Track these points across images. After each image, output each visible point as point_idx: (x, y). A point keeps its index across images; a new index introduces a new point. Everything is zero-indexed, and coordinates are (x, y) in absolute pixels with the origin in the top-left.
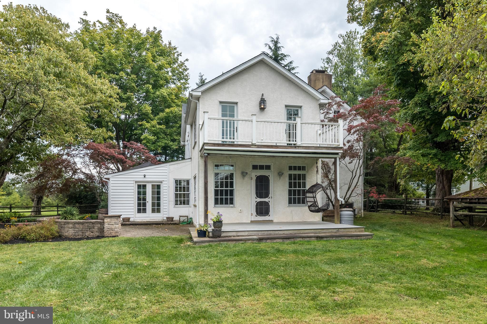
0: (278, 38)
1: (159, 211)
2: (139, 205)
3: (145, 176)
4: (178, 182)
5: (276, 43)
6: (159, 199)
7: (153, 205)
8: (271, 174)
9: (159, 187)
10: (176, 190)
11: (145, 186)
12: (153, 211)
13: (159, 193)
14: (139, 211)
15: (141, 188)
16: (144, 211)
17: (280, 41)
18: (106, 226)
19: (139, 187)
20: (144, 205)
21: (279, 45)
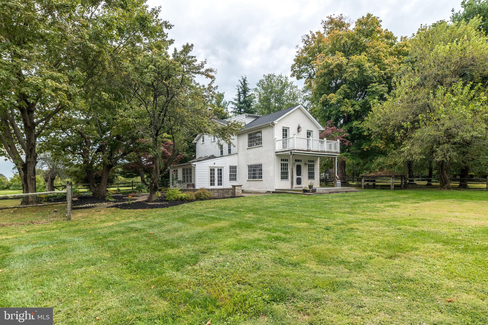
0: (246, 78)
1: (221, 184)
2: (211, 181)
3: (214, 163)
4: (231, 167)
5: (244, 81)
6: (221, 177)
7: (218, 181)
8: (302, 164)
9: (221, 170)
10: (230, 173)
11: (214, 170)
12: (218, 185)
13: (221, 173)
14: (211, 185)
15: (212, 170)
16: (214, 185)
17: (247, 79)
18: (236, 191)
19: (211, 170)
20: (214, 180)
21: (246, 82)
